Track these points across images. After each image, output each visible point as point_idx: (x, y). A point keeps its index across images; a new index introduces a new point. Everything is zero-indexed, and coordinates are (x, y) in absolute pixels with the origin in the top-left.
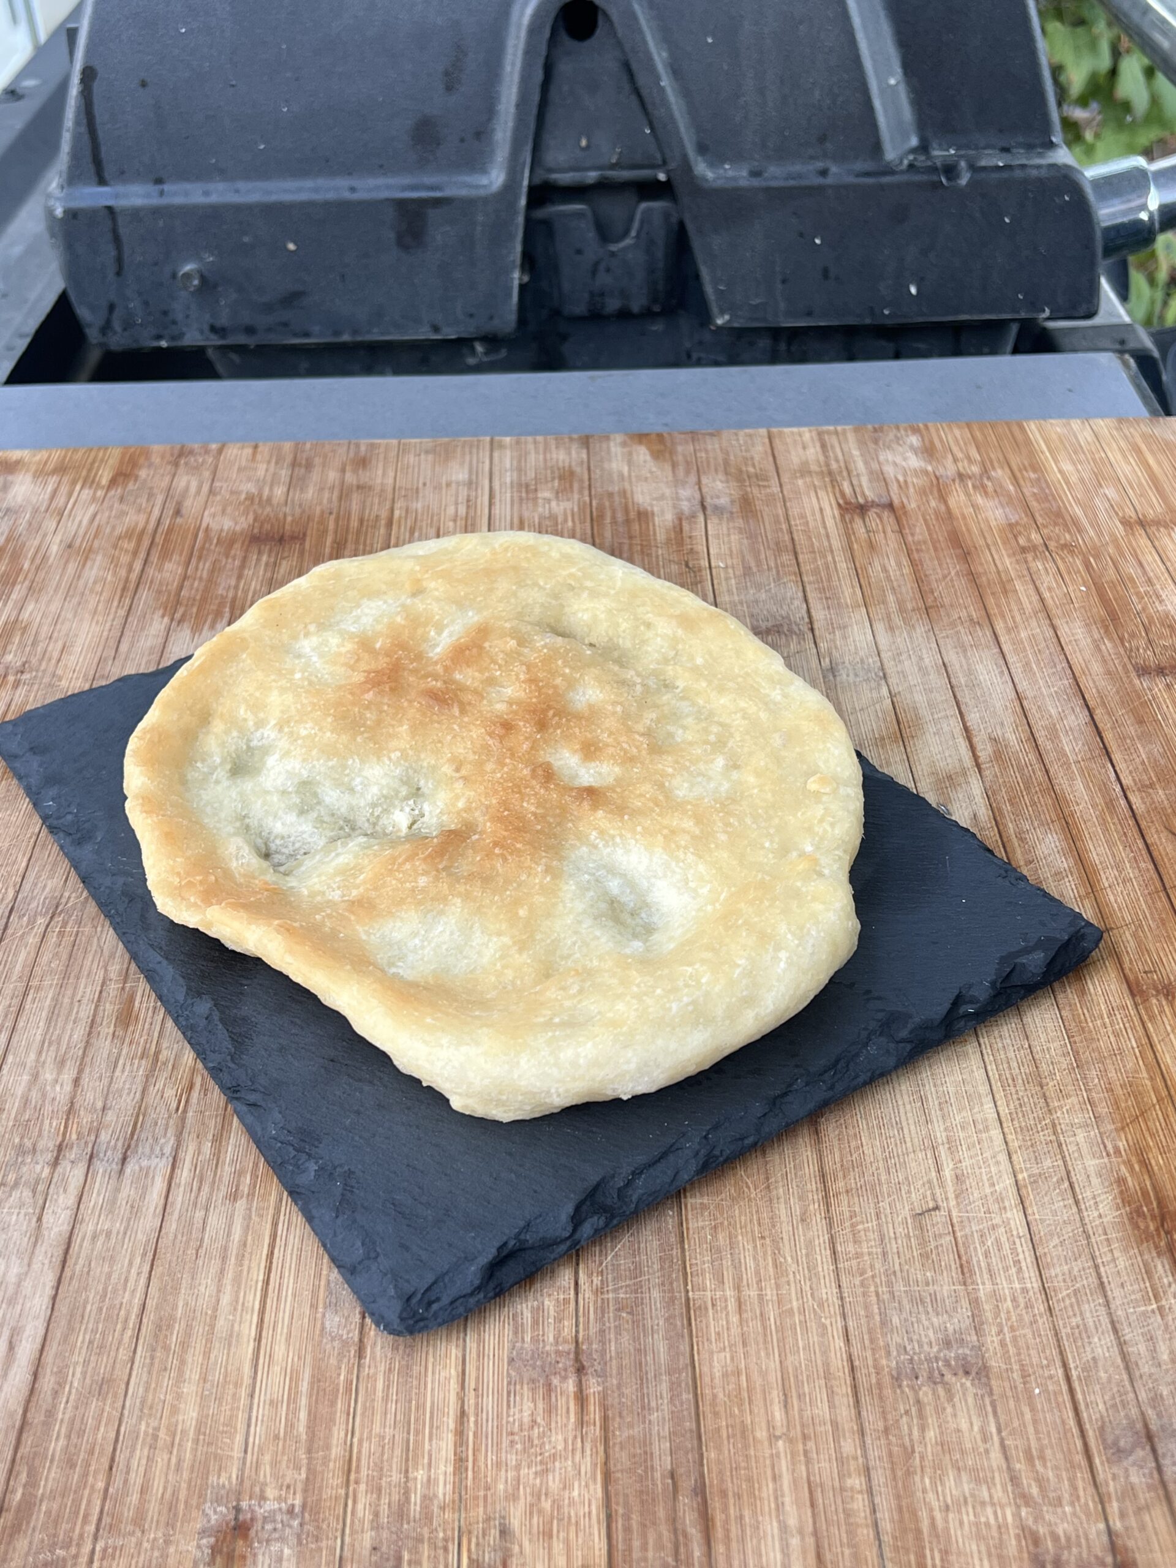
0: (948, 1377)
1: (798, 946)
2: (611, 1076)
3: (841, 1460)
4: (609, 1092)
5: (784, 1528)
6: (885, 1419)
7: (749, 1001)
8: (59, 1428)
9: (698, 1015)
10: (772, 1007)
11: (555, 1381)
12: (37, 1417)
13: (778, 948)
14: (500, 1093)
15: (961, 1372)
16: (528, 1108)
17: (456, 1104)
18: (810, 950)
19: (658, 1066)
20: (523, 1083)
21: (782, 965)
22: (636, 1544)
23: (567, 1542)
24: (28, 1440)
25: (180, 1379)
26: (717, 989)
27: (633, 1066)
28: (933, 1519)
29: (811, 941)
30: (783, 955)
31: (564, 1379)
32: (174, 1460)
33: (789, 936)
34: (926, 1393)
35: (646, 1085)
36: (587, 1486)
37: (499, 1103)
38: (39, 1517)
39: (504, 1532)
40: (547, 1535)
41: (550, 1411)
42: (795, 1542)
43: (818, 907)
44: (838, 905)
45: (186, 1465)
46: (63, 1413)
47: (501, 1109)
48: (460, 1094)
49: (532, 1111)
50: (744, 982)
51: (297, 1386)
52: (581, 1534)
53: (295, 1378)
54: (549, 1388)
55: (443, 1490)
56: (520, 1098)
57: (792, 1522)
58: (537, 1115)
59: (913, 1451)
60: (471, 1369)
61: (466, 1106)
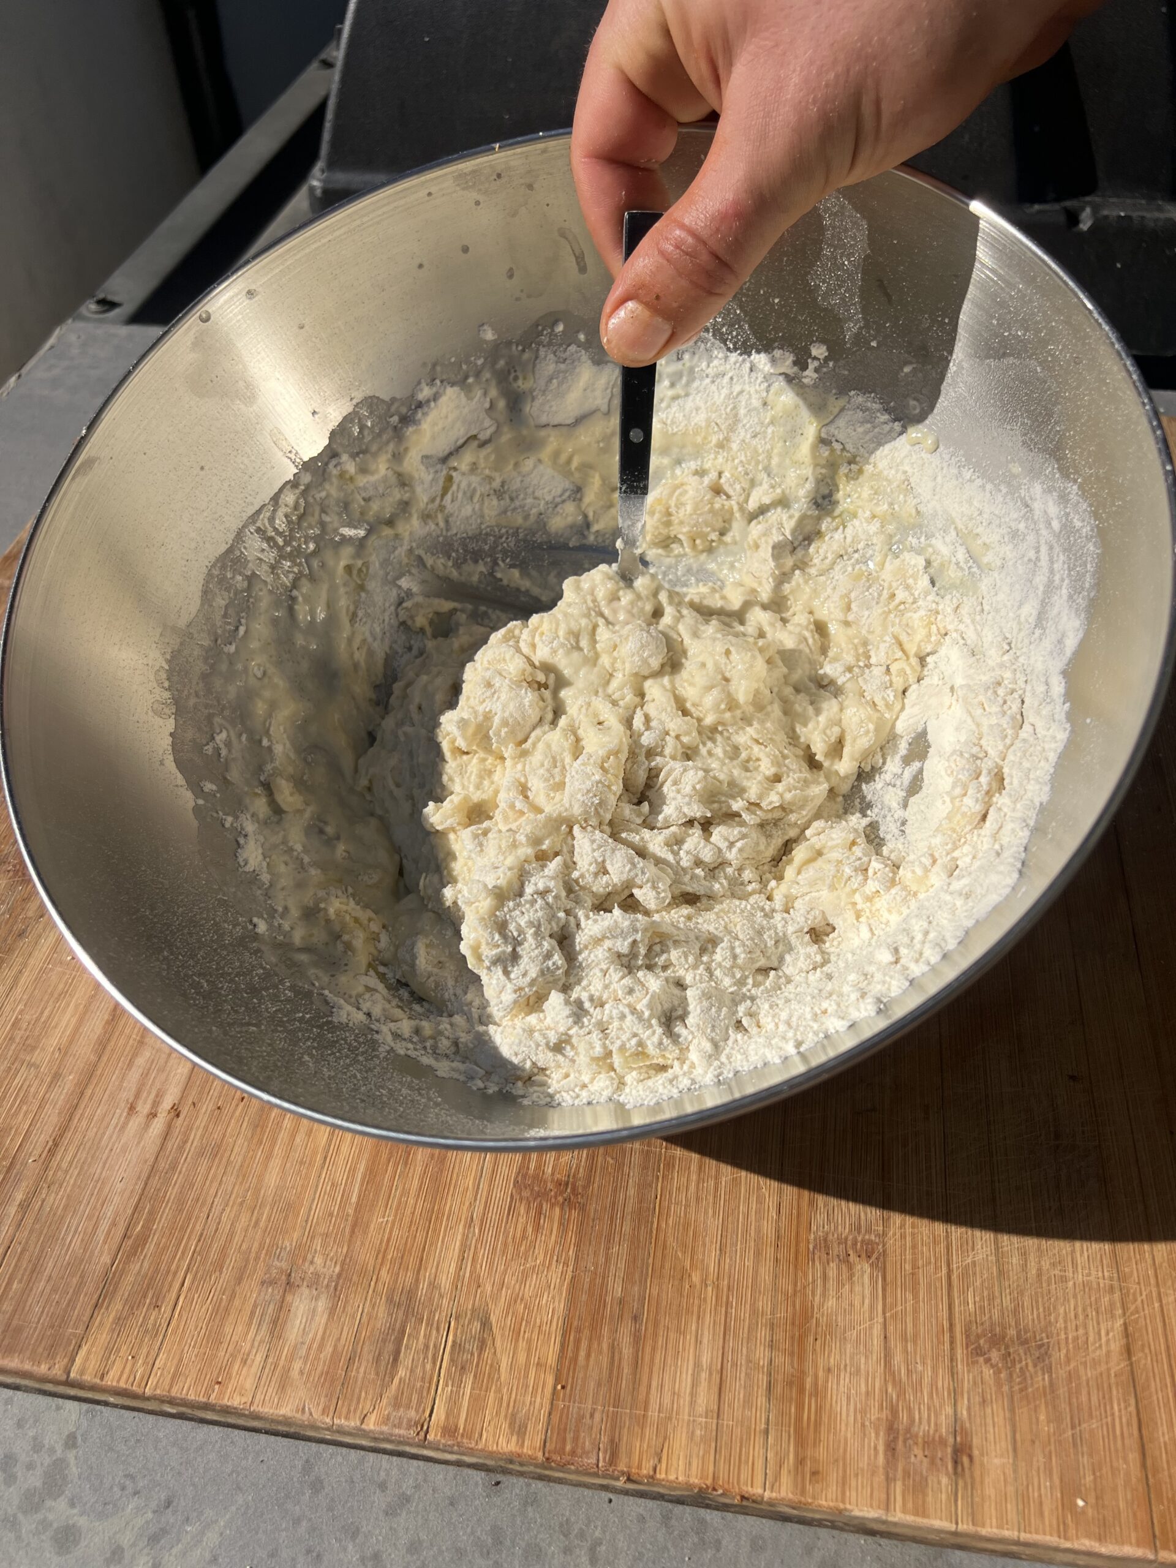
0: (853, 1257)
3: (754, 1312)
5: (697, 1365)
6: (795, 1285)
8: (178, 1179)
11: (546, 1206)
12: (163, 1165)
15: (864, 1255)
22: (582, 1354)
23: (529, 1341)
24: (155, 1182)
25: (269, 1157)
28: (816, 1377)
31: (552, 1206)
32: (254, 1219)
34: (832, 1270)
36: (553, 1298)
38: (150, 1247)
39: (486, 1324)
40: (516, 1333)
41: (537, 1228)
42: (704, 1375)
45: (262, 1224)
46: (183, 1167)
51: (353, 1176)
52: (541, 1337)
53: (353, 1171)
54: (539, 1213)
55: (445, 1282)
57: (705, 1359)
59: (812, 1317)
60: (484, 1186)
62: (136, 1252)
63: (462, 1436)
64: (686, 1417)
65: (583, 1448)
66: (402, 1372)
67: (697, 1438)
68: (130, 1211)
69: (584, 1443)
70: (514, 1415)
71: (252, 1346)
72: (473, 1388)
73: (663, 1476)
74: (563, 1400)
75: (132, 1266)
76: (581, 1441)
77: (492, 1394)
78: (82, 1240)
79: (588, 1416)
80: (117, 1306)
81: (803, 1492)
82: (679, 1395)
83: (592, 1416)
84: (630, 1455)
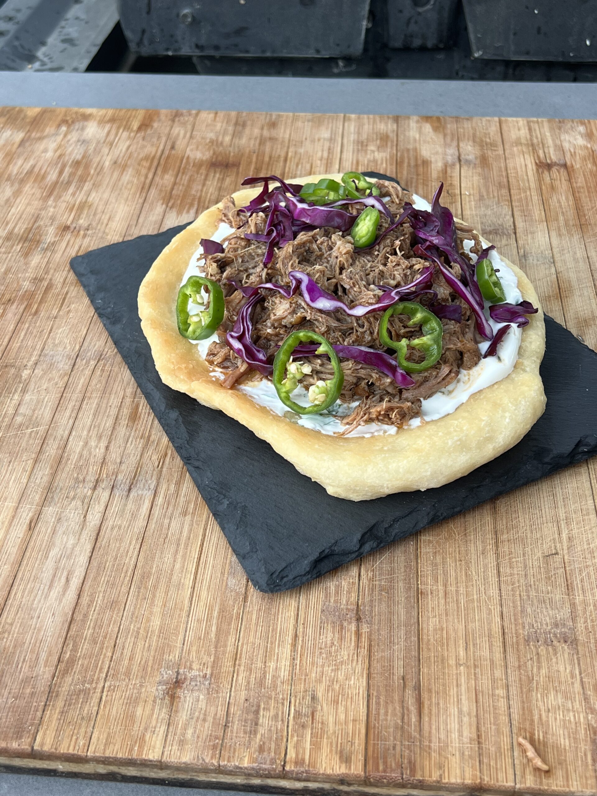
0: (555, 643)
1: (515, 410)
2: (417, 479)
3: (494, 681)
4: (415, 488)
5: (460, 712)
6: (519, 661)
7: (489, 439)
8: (90, 623)
9: (463, 446)
10: (502, 443)
11: (345, 624)
12: (79, 617)
13: (504, 411)
14: (356, 486)
15: (562, 641)
16: (370, 494)
17: (330, 491)
18: (522, 412)
19: (442, 474)
20: (369, 481)
21: (507, 420)
22: (382, 711)
23: (346, 707)
24: (74, 628)
25: (152, 603)
26: (473, 432)
27: (429, 473)
28: (540, 715)
29: (522, 408)
30: (507, 414)
31: (351, 623)
32: (147, 645)
33: (510, 405)
34: (542, 650)
35: (435, 484)
36: (358, 679)
37: (355, 491)
38: (77, 667)
39: (314, 698)
40: (336, 702)
41: (341, 639)
42: (466, 719)
43: (525, 388)
44: (536, 387)
45: (153, 648)
46: (93, 616)
47: (355, 494)
48: (333, 486)
49: (372, 496)
50: (487, 429)
51: (211, 613)
52: (353, 704)
53: (211, 609)
54: (342, 627)
55: (284, 674)
56: (367, 489)
57: (465, 709)
58: (374, 498)
59: (533, 679)
60: (302, 614)
61: (336, 492)
62: (68, 670)
63: (309, 766)
64: (457, 745)
65: (391, 768)
66: (261, 730)
67: (466, 757)
68: (60, 646)
69: (391, 765)
70: (341, 752)
71: (157, 722)
72: (311, 737)
73: (446, 780)
74: (374, 740)
75: (67, 680)
76: (389, 764)
77: (325, 740)
78: (30, 666)
79: (391, 748)
80: (60, 703)
81: (541, 783)
82: (451, 732)
83: (394, 748)
84: (423, 769)
